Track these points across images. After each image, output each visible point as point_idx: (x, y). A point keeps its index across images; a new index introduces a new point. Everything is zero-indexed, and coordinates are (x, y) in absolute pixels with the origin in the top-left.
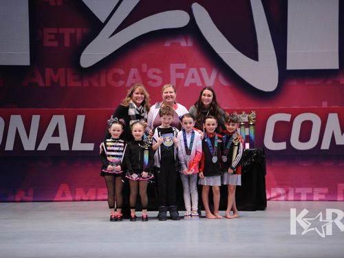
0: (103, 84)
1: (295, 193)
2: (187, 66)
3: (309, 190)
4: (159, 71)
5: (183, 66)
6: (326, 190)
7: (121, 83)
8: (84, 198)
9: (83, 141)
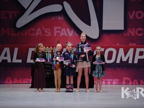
0: (26, 35)
1: (105, 81)
2: (61, 28)
3: (111, 80)
4: (49, 30)
5: (60, 28)
6: (118, 80)
7: (33, 34)
8: (17, 83)
9: (17, 59)
